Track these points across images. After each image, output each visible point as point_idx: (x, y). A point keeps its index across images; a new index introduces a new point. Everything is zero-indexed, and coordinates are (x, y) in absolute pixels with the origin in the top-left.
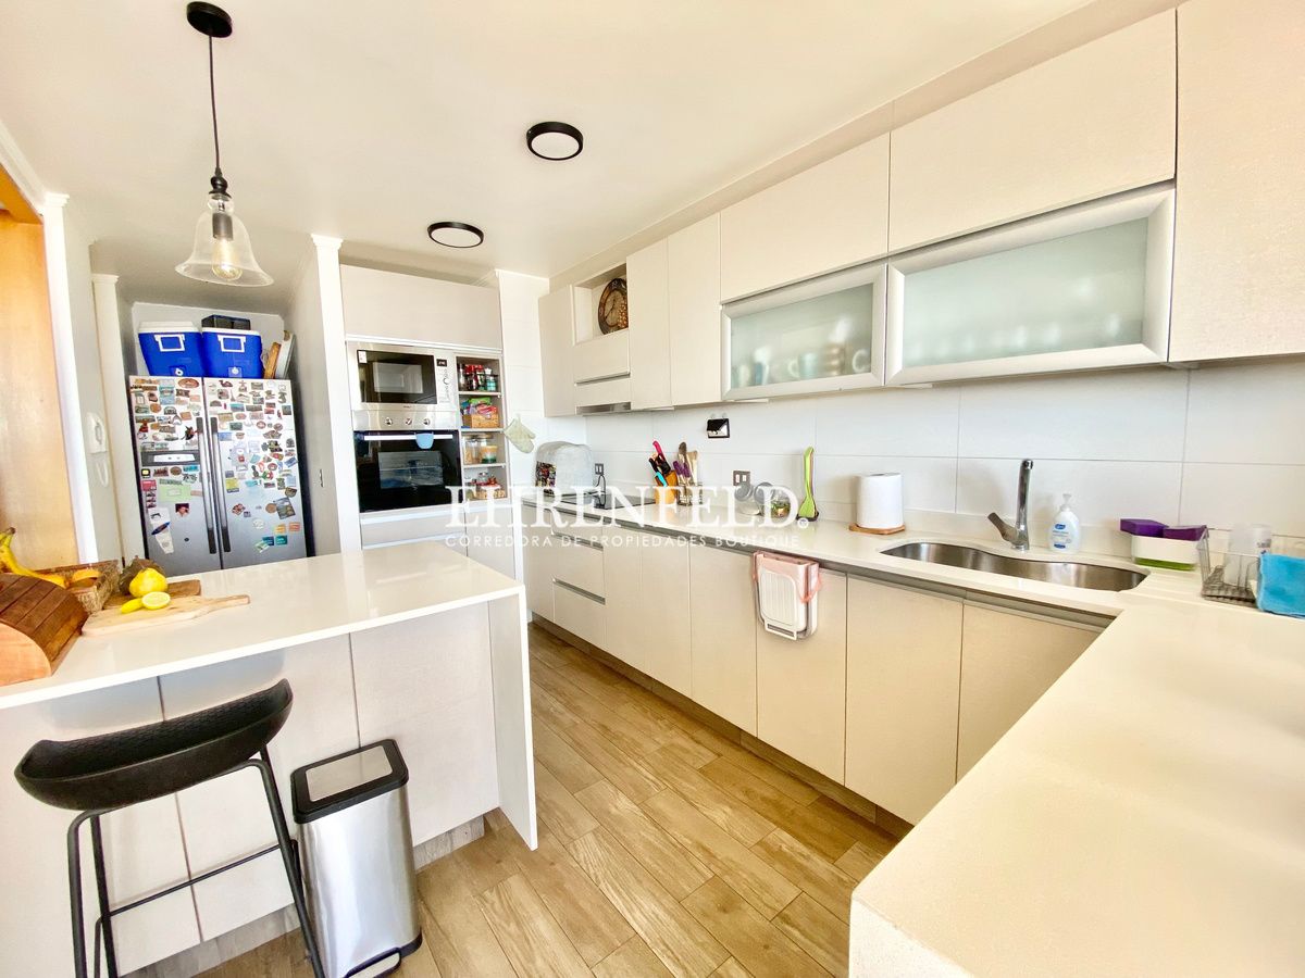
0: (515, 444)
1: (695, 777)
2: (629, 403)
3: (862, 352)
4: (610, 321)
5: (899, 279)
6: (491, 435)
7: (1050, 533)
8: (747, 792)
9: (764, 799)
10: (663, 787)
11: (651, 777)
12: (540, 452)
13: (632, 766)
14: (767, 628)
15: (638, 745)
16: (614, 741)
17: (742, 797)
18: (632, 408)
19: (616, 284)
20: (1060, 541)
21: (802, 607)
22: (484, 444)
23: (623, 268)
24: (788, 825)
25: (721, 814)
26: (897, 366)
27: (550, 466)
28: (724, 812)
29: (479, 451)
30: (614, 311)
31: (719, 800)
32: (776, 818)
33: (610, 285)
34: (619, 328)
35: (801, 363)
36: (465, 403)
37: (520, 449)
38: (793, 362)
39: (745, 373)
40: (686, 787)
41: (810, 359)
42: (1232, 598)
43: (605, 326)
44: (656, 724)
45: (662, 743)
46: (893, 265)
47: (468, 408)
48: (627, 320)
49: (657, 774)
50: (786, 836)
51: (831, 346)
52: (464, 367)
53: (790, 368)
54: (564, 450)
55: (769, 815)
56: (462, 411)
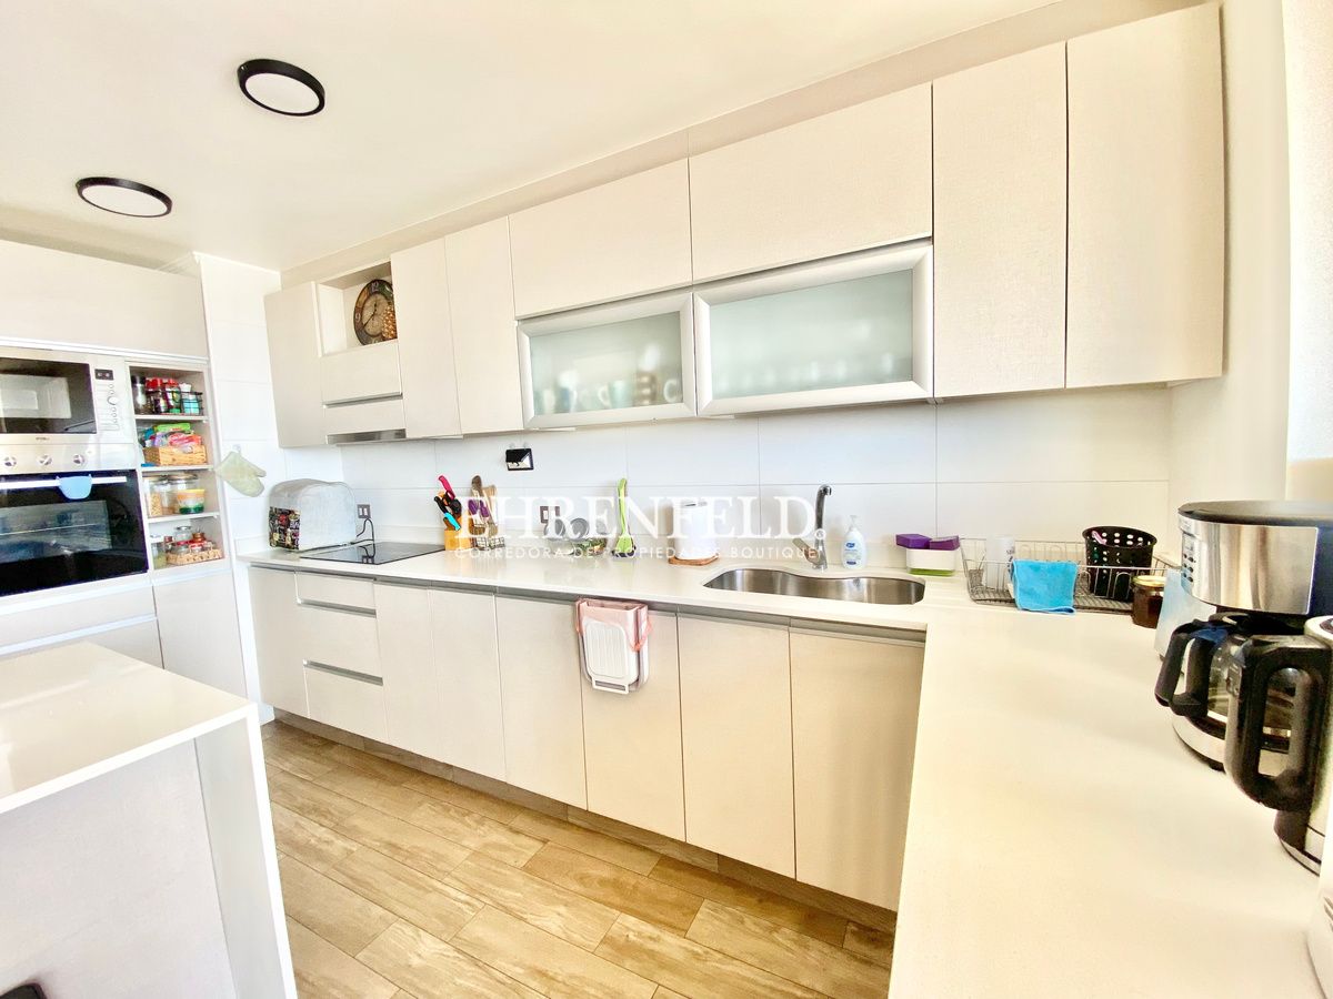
0: (234, 485)
1: (519, 880)
2: (404, 430)
3: (673, 382)
4: (370, 329)
5: (704, 309)
6: (193, 475)
7: (843, 551)
8: (582, 879)
9: (603, 882)
10: (480, 905)
11: (463, 897)
12: (275, 493)
13: (436, 890)
14: (595, 686)
15: (440, 857)
16: (409, 862)
17: (576, 887)
18: (408, 436)
19: (378, 286)
20: (852, 558)
21: (633, 656)
22: (181, 487)
23: (387, 268)
24: (632, 906)
25: (553, 919)
26: (707, 398)
27: (291, 512)
28: (559, 914)
29: (174, 499)
30: (375, 318)
31: (550, 901)
32: (617, 900)
33: (369, 286)
34: (384, 339)
35: (611, 390)
36: (147, 433)
37: (242, 491)
38: (602, 389)
39: (549, 399)
40: (509, 895)
41: (620, 387)
42: (995, 600)
43: (364, 335)
44: (463, 822)
45: (472, 845)
46: (698, 293)
47: (153, 438)
48: (395, 331)
49: (472, 891)
50: (631, 921)
51: (640, 374)
52: (143, 381)
53: (599, 395)
54: (312, 490)
55: (610, 899)
56: (142, 442)
